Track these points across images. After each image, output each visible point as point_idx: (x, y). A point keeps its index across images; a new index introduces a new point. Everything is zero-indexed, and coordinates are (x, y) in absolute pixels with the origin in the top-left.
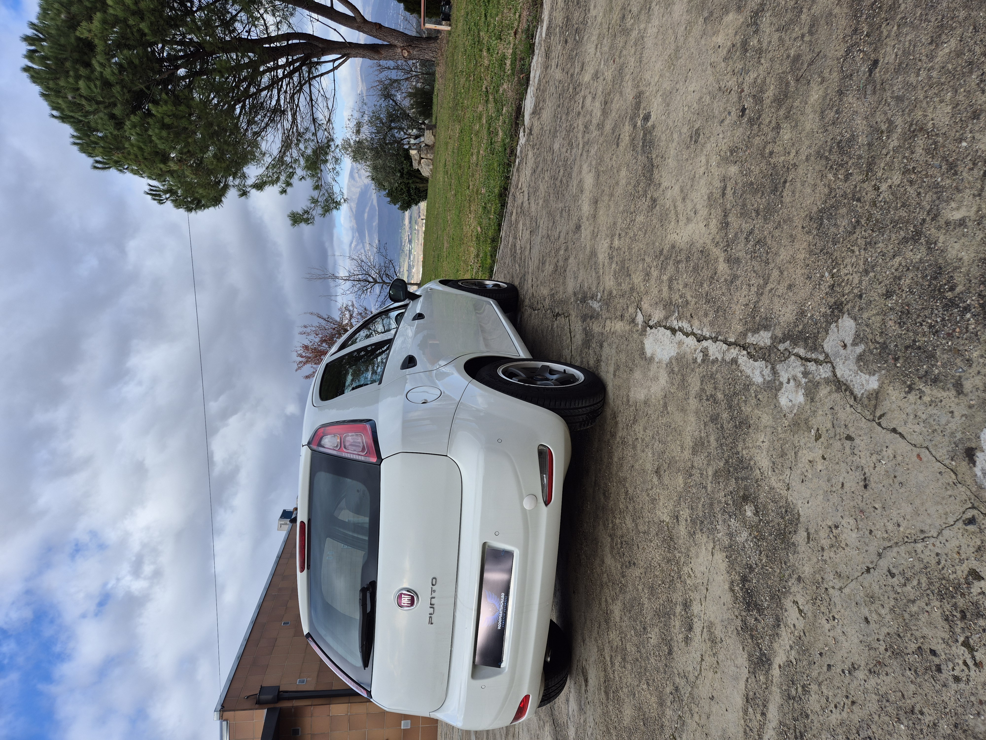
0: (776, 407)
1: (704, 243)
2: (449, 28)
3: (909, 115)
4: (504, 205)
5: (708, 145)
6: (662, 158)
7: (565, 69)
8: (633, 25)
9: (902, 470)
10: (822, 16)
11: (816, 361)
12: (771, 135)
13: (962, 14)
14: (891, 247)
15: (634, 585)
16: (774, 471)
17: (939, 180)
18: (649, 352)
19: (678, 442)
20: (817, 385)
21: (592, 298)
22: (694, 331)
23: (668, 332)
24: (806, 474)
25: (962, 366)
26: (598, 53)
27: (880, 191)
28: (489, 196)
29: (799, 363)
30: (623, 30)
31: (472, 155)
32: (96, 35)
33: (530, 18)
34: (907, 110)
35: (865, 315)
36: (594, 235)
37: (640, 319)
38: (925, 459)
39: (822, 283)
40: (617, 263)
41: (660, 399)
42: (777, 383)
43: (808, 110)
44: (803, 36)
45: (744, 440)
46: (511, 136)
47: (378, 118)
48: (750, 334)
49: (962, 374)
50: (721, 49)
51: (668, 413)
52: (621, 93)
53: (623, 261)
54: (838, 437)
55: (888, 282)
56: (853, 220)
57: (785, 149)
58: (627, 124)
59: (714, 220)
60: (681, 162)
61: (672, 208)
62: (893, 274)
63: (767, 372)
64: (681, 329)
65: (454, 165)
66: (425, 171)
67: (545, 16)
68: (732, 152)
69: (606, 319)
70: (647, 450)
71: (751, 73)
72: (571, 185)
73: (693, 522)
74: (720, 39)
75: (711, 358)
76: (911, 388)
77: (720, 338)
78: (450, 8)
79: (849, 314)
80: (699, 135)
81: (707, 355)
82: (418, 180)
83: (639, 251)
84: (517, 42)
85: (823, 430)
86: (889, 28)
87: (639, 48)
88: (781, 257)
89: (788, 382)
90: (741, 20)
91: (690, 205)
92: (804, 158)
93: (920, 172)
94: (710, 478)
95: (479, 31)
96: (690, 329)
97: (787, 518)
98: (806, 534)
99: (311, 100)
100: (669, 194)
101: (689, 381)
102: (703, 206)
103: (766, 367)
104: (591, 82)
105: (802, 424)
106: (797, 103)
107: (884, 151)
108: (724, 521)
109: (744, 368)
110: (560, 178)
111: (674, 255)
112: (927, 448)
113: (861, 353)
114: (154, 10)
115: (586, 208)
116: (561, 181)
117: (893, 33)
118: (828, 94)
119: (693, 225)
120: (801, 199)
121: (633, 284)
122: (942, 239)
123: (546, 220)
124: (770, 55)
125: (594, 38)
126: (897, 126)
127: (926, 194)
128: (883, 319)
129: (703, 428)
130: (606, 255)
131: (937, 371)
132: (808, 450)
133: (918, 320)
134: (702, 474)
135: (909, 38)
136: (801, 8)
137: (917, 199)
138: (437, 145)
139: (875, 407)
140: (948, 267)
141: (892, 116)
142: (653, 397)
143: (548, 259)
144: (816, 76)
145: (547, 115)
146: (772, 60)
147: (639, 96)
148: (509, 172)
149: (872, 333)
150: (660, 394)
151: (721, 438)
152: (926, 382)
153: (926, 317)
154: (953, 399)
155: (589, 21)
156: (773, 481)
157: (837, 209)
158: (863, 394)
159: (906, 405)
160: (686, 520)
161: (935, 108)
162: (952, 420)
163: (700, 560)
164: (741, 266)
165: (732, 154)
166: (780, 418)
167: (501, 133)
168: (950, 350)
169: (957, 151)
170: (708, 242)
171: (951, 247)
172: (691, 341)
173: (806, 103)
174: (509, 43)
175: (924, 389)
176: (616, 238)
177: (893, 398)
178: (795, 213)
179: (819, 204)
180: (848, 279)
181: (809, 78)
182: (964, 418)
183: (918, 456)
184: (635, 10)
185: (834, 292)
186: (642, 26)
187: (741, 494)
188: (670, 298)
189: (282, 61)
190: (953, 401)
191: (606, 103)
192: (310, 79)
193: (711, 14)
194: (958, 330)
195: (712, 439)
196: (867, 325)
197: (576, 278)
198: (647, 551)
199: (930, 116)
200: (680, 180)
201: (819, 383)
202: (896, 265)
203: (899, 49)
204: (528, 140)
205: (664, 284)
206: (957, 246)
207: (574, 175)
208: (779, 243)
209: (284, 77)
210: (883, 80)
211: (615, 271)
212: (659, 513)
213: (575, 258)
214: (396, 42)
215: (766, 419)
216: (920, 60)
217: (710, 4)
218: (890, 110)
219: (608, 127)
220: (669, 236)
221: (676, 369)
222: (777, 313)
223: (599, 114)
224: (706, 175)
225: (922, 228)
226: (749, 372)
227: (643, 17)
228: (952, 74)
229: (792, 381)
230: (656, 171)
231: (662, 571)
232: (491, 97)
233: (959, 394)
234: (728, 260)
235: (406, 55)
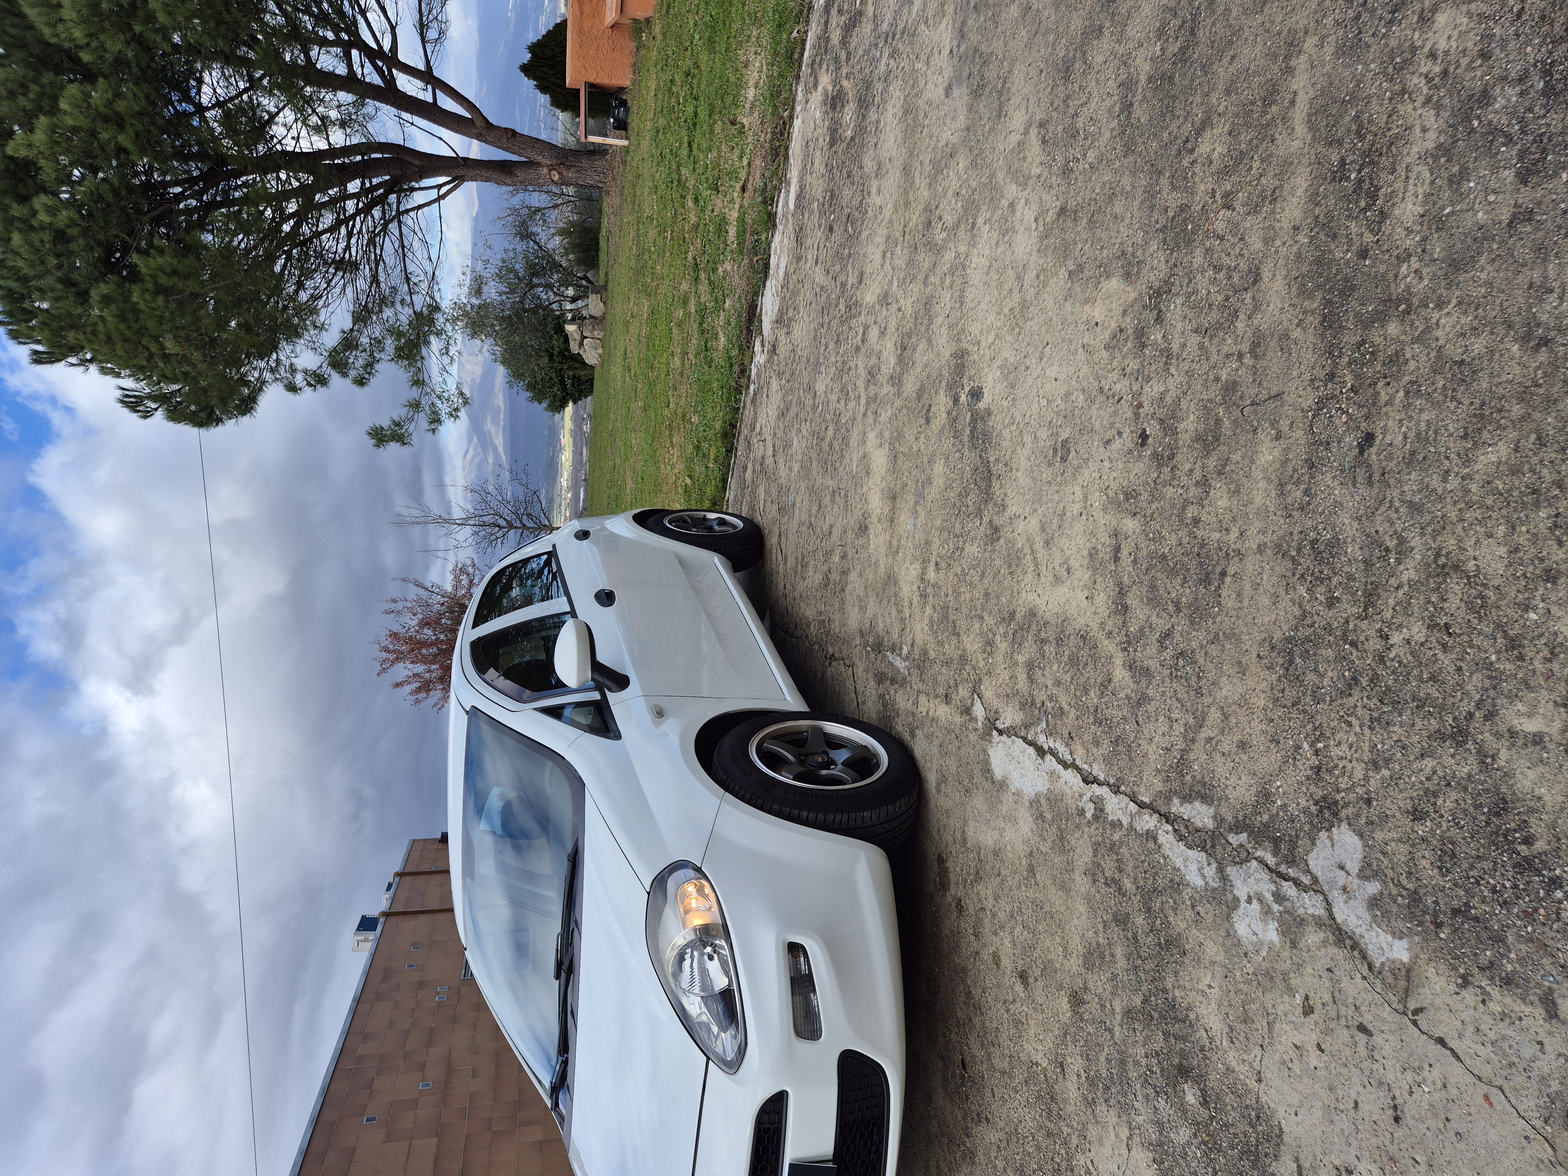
0: (1229, 935)
1: (1087, 626)
2: (625, 143)
3: (1434, 539)
4: (730, 450)
5: (1086, 472)
6: (1006, 465)
7: (831, 272)
8: (945, 240)
9: (1459, 1112)
10: (1272, 335)
11: (1297, 883)
12: (1193, 492)
13: (1517, 410)
14: (1415, 739)
15: (987, 1155)
16: (1232, 1042)
17: (1493, 658)
18: (998, 771)
19: (1058, 939)
20: (1301, 922)
21: (893, 651)
22: (1077, 763)
23: (1031, 750)
24: (1290, 1065)
25: (1554, 973)
26: (887, 266)
27: (1390, 642)
28: (704, 431)
29: (1265, 876)
30: (929, 243)
31: (672, 355)
32: (41, 153)
33: (767, 174)
34: (1430, 529)
35: (1379, 836)
36: (893, 551)
37: (979, 711)
38: (1499, 1107)
39: (1299, 757)
40: (934, 607)
41: (1022, 854)
42: (1230, 897)
43: (1257, 474)
44: (1241, 355)
45: (1176, 973)
46: (741, 348)
47: (512, 270)
48: (1176, 801)
49: (1555, 986)
50: (1099, 329)
51: (1037, 884)
52: (930, 341)
53: (945, 608)
54: (1343, 1021)
55: (1415, 794)
56: (1347, 674)
57: (1220, 521)
58: (942, 392)
59: (1102, 594)
60: (1039, 483)
61: (1027, 550)
62: (1422, 783)
63: (1211, 871)
64: (1053, 753)
65: (640, 360)
66: (591, 356)
67: (794, 175)
68: (1127, 496)
69: (919, 692)
70: (1001, 934)
71: (1153, 382)
72: (847, 456)
73: (1092, 1082)
74: (1097, 312)
75: (1110, 819)
76: (1465, 982)
77: (1123, 788)
78: (627, 111)
79: (1349, 824)
80: (1069, 451)
81: (1102, 810)
82: (577, 365)
83: (972, 600)
84: (745, 203)
85: (1315, 1001)
86: (1391, 391)
87: (958, 281)
88: (1224, 691)
89: (1249, 900)
90: (1133, 295)
91: (1058, 559)
92: (1255, 547)
93: (1459, 635)
94: (1119, 1017)
95: (679, 165)
96: (1069, 757)
97: (1260, 1128)
98: (1295, 1165)
99: (403, 247)
100: (1020, 525)
101: (1073, 843)
102: (1081, 566)
103: (1209, 864)
104: (877, 307)
105: (1278, 979)
106: (1236, 457)
107: (1393, 581)
108: (1147, 1097)
109: (1168, 852)
110: (827, 440)
111: (1034, 627)
112: (1500, 1088)
113: (1375, 895)
114: (140, 114)
115: (876, 503)
116: (831, 445)
117: (1397, 401)
118: (1288, 460)
119: (1066, 590)
120: (1253, 610)
121: (964, 650)
122: (1504, 754)
123: (807, 497)
124: (1185, 366)
125: (880, 239)
126: (1413, 549)
127: (1472, 674)
128: (1410, 853)
129: (1101, 929)
130: (915, 588)
131: (1509, 968)
132: (1292, 1026)
133: (1471, 873)
134: (1103, 1006)
135: (1425, 416)
136: (1236, 311)
137: (1456, 676)
138: (609, 318)
139: (1407, 991)
140: (1518, 805)
141: (1404, 530)
142: (1009, 848)
143: (812, 563)
144: (1267, 425)
145: (801, 331)
146: (1189, 374)
147: (961, 355)
148: (737, 401)
149: (1392, 868)
150: (1022, 849)
151: (1135, 956)
152: (1492, 979)
153: (1485, 873)
154: (1541, 1022)
155: (869, 210)
156: (1231, 1058)
157: (1316, 646)
158: (1383, 964)
159: (1461, 1007)
160: (1079, 1076)
161: (1478, 541)
162: (1542, 1056)
163: (1107, 1150)
164: (1154, 682)
165: (1128, 500)
166: (1238, 956)
167: (722, 339)
168: (1531, 940)
169: (1522, 622)
170: (1095, 626)
171: (1521, 773)
172: (1071, 778)
173: (1253, 462)
174: (732, 201)
175: (1488, 989)
176: (931, 568)
177: (1437, 987)
178: (1244, 630)
179: (1285, 628)
180: (1344, 767)
181: (1255, 423)
182: (1562, 1060)
183: (1486, 1097)
184: (949, 219)
185: (1321, 779)
186: (962, 248)
187: (1176, 1061)
188: (1032, 696)
189: (353, 186)
190: (1541, 1026)
191: (904, 348)
192: (399, 214)
193: (1080, 268)
194: (1542, 911)
195: (1119, 952)
196: (1384, 854)
197: (863, 608)
198: (1009, 1105)
199: (1471, 552)
200: (1039, 511)
201: (1303, 920)
202: (1428, 771)
203: (1409, 429)
204: (769, 360)
205: (1020, 669)
206: (1532, 775)
207: (854, 441)
208: (1219, 667)
209: (358, 212)
210: (1384, 469)
211: (931, 619)
212: (1028, 1048)
213: (861, 575)
214: (540, 159)
215: (1212, 950)
216: (1447, 458)
217: (1077, 253)
218: (1399, 519)
219: (910, 386)
220: (1024, 594)
221: (1048, 816)
222: (1223, 780)
223: (893, 361)
224: (1084, 517)
225: (1468, 726)
226: (1179, 863)
227: (962, 234)
228: (1505, 496)
229: (1255, 901)
230: (996, 484)
231: (1039, 1148)
232: (703, 275)
233: (1551, 1017)
234: (1131, 666)
235: (556, 178)
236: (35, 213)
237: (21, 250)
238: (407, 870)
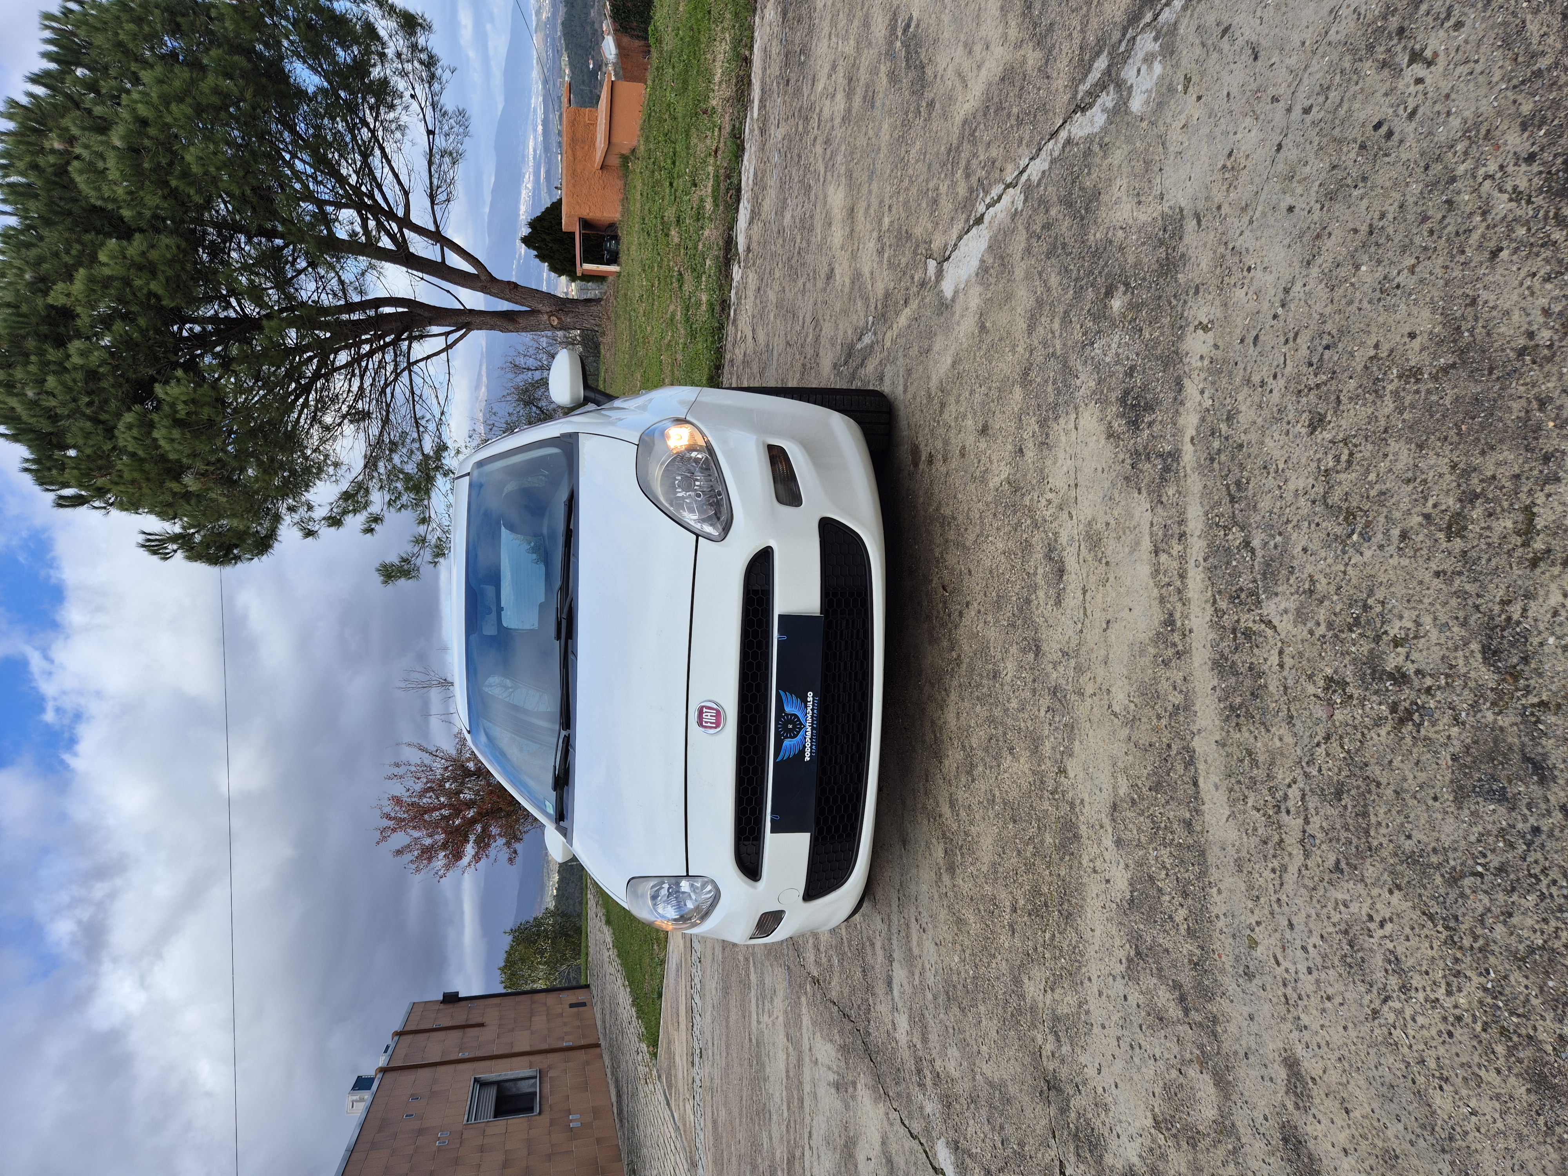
0: (1128, 124)
2: (617, 269)
16: (1140, 203)
21: (861, 337)
22: (1008, 181)
23: (973, 231)
29: (1147, 34)
32: (77, 300)
37: (931, 269)
41: (974, 329)
42: (1126, 93)
46: (721, 286)
48: (1081, 87)
51: (987, 332)
53: (899, 231)
54: (1211, 50)
63: (1110, 98)
64: (990, 205)
69: (885, 334)
75: (1036, 182)
81: (1029, 186)
85: (1191, 69)
89: (1139, 73)
96: (1002, 188)
98: (1194, 221)
99: (413, 394)
102: (996, 27)
103: (1108, 94)
105: (1166, 98)
109: (1079, 135)
114: (172, 261)
121: (916, 240)
132: (1178, 117)
166: (1137, 129)
167: (705, 298)
172: (1006, 199)
176: (886, 216)
188: (970, 188)
189: (367, 335)
192: (410, 364)
201: (1176, 22)
204: (745, 265)
214: (540, 307)
215: (1119, 156)
221: (991, 261)
222: (1111, 16)
226: (1087, 131)
229: (1143, 67)
234: (1039, 43)
235: (555, 323)
236: (68, 356)
237: (56, 392)
238: (407, 1028)
